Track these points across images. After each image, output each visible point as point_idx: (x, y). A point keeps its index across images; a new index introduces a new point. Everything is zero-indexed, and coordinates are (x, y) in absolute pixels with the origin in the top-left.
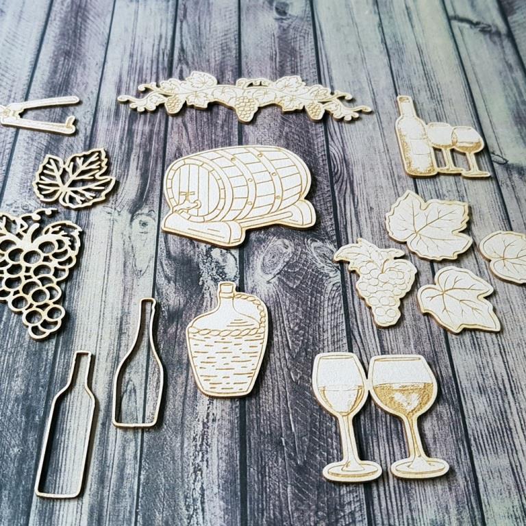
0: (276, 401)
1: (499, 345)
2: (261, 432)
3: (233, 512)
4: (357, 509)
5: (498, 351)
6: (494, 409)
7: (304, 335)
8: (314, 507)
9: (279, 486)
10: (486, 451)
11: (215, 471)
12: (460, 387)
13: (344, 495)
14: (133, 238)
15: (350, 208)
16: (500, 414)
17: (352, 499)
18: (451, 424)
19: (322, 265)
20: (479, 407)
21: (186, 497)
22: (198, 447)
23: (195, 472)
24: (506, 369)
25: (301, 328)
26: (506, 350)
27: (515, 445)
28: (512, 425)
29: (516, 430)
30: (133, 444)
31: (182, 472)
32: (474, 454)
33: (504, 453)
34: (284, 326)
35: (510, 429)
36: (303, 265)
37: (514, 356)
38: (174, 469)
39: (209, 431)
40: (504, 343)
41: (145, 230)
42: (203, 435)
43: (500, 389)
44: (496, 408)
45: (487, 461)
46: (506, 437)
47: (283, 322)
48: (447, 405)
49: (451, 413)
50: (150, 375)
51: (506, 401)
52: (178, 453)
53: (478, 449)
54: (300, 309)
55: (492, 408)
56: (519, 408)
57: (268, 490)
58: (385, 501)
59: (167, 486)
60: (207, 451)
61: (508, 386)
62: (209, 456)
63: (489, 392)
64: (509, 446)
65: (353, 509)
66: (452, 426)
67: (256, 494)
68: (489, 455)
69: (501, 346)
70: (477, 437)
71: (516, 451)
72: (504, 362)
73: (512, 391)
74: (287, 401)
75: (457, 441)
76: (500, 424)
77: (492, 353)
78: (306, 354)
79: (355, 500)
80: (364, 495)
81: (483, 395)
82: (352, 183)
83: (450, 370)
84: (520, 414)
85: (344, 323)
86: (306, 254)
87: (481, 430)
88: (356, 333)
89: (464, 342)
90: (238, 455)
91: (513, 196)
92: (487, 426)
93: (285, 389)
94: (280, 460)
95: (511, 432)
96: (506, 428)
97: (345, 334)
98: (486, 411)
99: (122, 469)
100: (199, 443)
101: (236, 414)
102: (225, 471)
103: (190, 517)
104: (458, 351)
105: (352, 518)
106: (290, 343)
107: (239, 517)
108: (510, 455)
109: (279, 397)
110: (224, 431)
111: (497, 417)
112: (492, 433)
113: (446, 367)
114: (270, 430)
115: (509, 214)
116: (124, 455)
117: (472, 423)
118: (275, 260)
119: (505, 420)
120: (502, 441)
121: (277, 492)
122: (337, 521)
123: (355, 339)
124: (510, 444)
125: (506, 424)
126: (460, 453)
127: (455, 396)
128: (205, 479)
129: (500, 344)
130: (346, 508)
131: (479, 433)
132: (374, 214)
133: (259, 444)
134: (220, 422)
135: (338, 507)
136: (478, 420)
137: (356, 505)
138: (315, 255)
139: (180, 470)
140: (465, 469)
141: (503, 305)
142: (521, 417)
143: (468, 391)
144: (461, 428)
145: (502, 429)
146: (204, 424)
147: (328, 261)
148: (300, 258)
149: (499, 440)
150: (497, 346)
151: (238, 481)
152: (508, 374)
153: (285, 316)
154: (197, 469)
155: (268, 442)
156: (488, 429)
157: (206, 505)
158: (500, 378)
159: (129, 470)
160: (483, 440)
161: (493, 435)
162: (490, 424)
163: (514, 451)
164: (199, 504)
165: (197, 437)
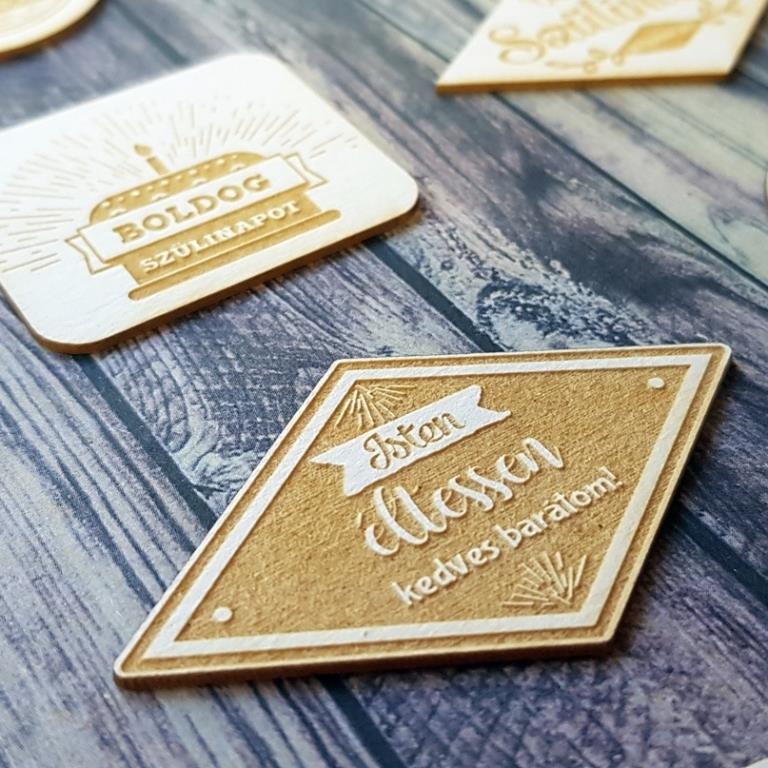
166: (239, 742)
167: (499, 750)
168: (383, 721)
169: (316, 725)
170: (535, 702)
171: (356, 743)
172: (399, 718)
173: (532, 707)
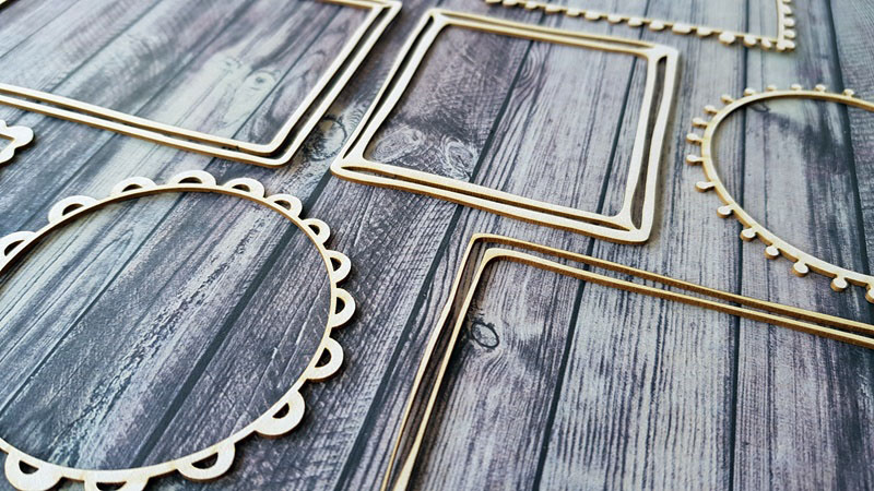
0: (297, 300)
1: (661, 317)
2: (251, 334)
3: (147, 424)
4: (325, 476)
5: (655, 324)
6: (612, 400)
7: (382, 234)
8: (263, 452)
9: (230, 411)
10: (572, 455)
11: (159, 364)
12: (570, 355)
13: (316, 449)
14: (239, 91)
15: (521, 116)
16: (618, 411)
17: (325, 459)
18: (533, 402)
19: (450, 166)
20: (588, 390)
21: (101, 383)
22: (158, 329)
23: (133, 357)
24: (657, 352)
25: (382, 225)
26: (669, 327)
27: (624, 463)
28: (632, 432)
29: (636, 441)
30: (83, 299)
31: (118, 351)
32: (549, 454)
33: (602, 467)
34: (361, 219)
35: (627, 437)
36: (426, 161)
37: (679, 337)
38: (110, 344)
39: (185, 313)
40: (670, 318)
41: (258, 86)
42: (173, 316)
43: (634, 376)
44: (616, 401)
45: (566, 470)
46: (615, 445)
47: (363, 214)
48: (538, 374)
49: (539, 385)
50: (158, 231)
51: (637, 395)
52: (128, 327)
53: (559, 450)
54: (394, 205)
55: (609, 398)
56: (654, 412)
57: (213, 410)
58: (373, 477)
59: (87, 363)
60: (165, 337)
61: (649, 375)
62: (163, 344)
63: (615, 376)
64: (613, 460)
65: (318, 474)
66: (532, 405)
67: (193, 410)
68: (574, 463)
69: (663, 320)
70: (565, 431)
71: (623, 472)
72: (658, 342)
73: (653, 384)
74: (311, 306)
75: (530, 427)
76: (614, 424)
77: (644, 325)
78: (371, 257)
79: (329, 461)
80: (346, 459)
81: (603, 376)
82: (538, 92)
83: (566, 330)
84: (652, 420)
85: (443, 235)
86: (436, 151)
87: (576, 424)
88: (453, 250)
89: (606, 300)
90: (202, 354)
91: (762, 147)
92: (590, 420)
93: (318, 290)
94: (255, 376)
95: (626, 442)
96: (620, 433)
97: (437, 247)
98: (597, 400)
99: (49, 323)
100: (161, 324)
101: (233, 303)
102: (172, 369)
103: (88, 410)
104: (591, 307)
105: (310, 485)
106: (358, 238)
107: (150, 433)
108: (611, 474)
109: (304, 298)
110: (204, 318)
111: (611, 413)
112: (593, 433)
113: (562, 324)
114: (266, 334)
115: (747, 166)
116: (64, 307)
117: (567, 409)
118: (393, 148)
119: (624, 421)
120: (605, 449)
121: (222, 417)
122: (284, 483)
123: (448, 256)
124: (617, 459)
125: (624, 427)
126: (527, 446)
127: (556, 365)
128: (140, 370)
129: (663, 316)
130: (309, 468)
131: (572, 426)
132: (550, 128)
133: (240, 347)
134: (205, 308)
135: (297, 464)
136: (578, 408)
137: (327, 469)
138: (447, 155)
139: (117, 348)
140: (524, 471)
141: (689, 268)
142: (652, 425)
143: (581, 365)
144: (545, 411)
145: (613, 433)
146: (184, 303)
147: (461, 164)
148: (427, 153)
149: (602, 447)
150: (656, 317)
151: (180, 387)
152: (657, 359)
153: (369, 208)
154: (139, 354)
155: (253, 349)
156: (589, 426)
157: (119, 402)
158: (641, 362)
159: (56, 328)
160: (574, 439)
161: (594, 437)
162: (596, 420)
163: (620, 471)
164: (111, 397)
165: (165, 317)
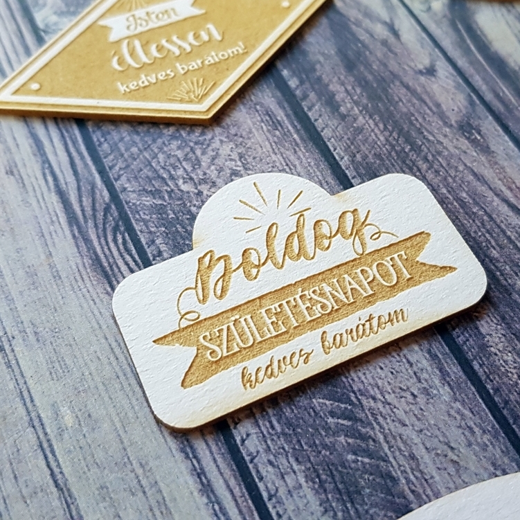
166: (31, 141)
167: (146, 158)
168: (98, 140)
169: (68, 139)
170: (169, 141)
171: (83, 148)
172: (106, 140)
173: (166, 142)
